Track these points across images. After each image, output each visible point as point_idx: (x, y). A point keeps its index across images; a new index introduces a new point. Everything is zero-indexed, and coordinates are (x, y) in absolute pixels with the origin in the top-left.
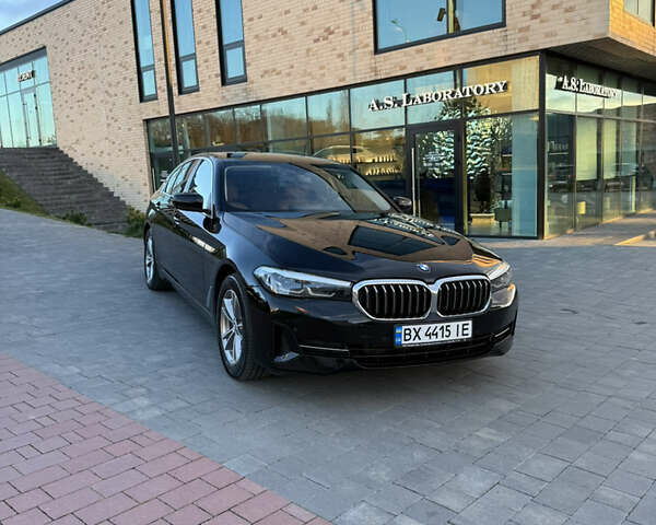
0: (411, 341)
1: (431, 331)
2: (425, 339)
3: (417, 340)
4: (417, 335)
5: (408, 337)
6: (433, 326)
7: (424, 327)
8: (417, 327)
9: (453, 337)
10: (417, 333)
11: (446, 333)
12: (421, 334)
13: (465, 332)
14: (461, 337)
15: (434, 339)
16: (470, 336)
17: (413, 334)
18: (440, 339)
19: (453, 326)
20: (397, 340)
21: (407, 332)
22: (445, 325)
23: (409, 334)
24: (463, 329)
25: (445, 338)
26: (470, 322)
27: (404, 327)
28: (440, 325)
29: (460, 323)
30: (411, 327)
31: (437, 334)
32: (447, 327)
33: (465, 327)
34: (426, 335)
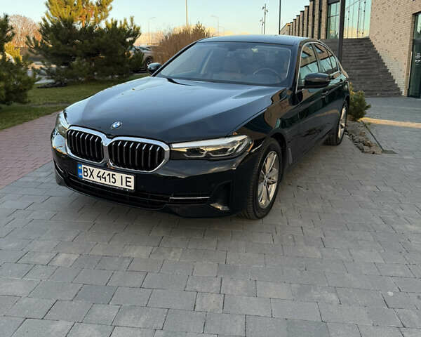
0: (88, 178)
1: (101, 174)
2: (97, 180)
3: (91, 179)
4: (91, 174)
5: (86, 174)
6: (102, 171)
7: (96, 170)
8: (92, 168)
9: (118, 184)
10: (91, 173)
11: (112, 180)
12: (95, 174)
13: (128, 184)
14: (124, 186)
15: (103, 181)
16: (132, 188)
18: (107, 182)
19: (118, 176)
20: (79, 174)
21: (85, 170)
22: (111, 173)
23: (87, 172)
24: (127, 181)
25: (112, 184)
26: (133, 177)
27: (83, 166)
28: (107, 172)
29: (124, 176)
30: (88, 167)
31: (105, 178)
32: (113, 175)
33: (128, 180)
34: (97, 176)
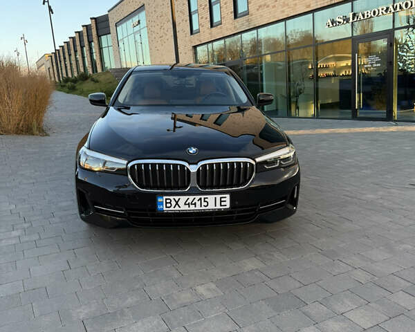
0: (172, 208)
1: (190, 201)
2: (184, 208)
3: (177, 208)
5: (169, 205)
6: (191, 198)
7: (183, 199)
8: (177, 198)
9: (211, 206)
10: (177, 203)
11: (204, 204)
12: (181, 203)
13: (223, 203)
14: (218, 207)
15: (192, 207)
16: (228, 206)
17: (173, 203)
18: (198, 207)
19: (211, 198)
20: (160, 207)
21: (168, 201)
22: (203, 197)
23: (170, 203)
24: (221, 201)
25: (203, 208)
26: (228, 196)
27: (165, 198)
28: (198, 197)
29: (218, 197)
30: (172, 198)
31: (195, 204)
32: (205, 198)
33: (222, 199)
34: (185, 204)
